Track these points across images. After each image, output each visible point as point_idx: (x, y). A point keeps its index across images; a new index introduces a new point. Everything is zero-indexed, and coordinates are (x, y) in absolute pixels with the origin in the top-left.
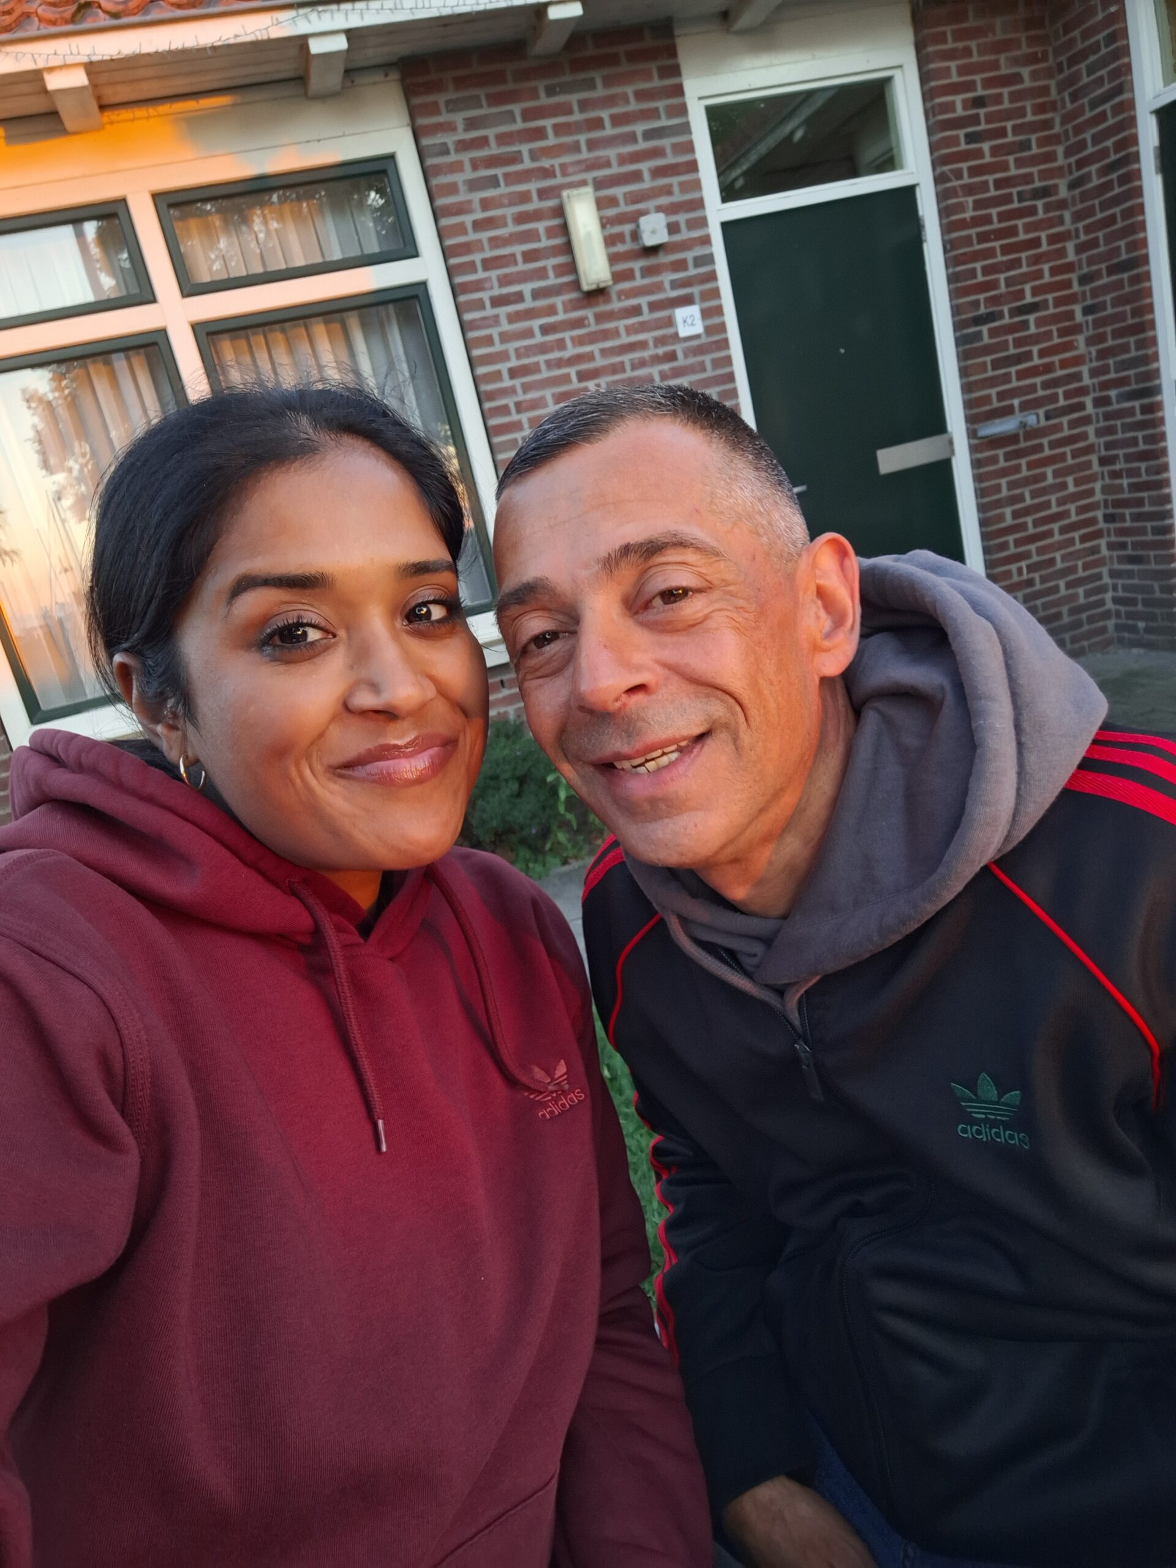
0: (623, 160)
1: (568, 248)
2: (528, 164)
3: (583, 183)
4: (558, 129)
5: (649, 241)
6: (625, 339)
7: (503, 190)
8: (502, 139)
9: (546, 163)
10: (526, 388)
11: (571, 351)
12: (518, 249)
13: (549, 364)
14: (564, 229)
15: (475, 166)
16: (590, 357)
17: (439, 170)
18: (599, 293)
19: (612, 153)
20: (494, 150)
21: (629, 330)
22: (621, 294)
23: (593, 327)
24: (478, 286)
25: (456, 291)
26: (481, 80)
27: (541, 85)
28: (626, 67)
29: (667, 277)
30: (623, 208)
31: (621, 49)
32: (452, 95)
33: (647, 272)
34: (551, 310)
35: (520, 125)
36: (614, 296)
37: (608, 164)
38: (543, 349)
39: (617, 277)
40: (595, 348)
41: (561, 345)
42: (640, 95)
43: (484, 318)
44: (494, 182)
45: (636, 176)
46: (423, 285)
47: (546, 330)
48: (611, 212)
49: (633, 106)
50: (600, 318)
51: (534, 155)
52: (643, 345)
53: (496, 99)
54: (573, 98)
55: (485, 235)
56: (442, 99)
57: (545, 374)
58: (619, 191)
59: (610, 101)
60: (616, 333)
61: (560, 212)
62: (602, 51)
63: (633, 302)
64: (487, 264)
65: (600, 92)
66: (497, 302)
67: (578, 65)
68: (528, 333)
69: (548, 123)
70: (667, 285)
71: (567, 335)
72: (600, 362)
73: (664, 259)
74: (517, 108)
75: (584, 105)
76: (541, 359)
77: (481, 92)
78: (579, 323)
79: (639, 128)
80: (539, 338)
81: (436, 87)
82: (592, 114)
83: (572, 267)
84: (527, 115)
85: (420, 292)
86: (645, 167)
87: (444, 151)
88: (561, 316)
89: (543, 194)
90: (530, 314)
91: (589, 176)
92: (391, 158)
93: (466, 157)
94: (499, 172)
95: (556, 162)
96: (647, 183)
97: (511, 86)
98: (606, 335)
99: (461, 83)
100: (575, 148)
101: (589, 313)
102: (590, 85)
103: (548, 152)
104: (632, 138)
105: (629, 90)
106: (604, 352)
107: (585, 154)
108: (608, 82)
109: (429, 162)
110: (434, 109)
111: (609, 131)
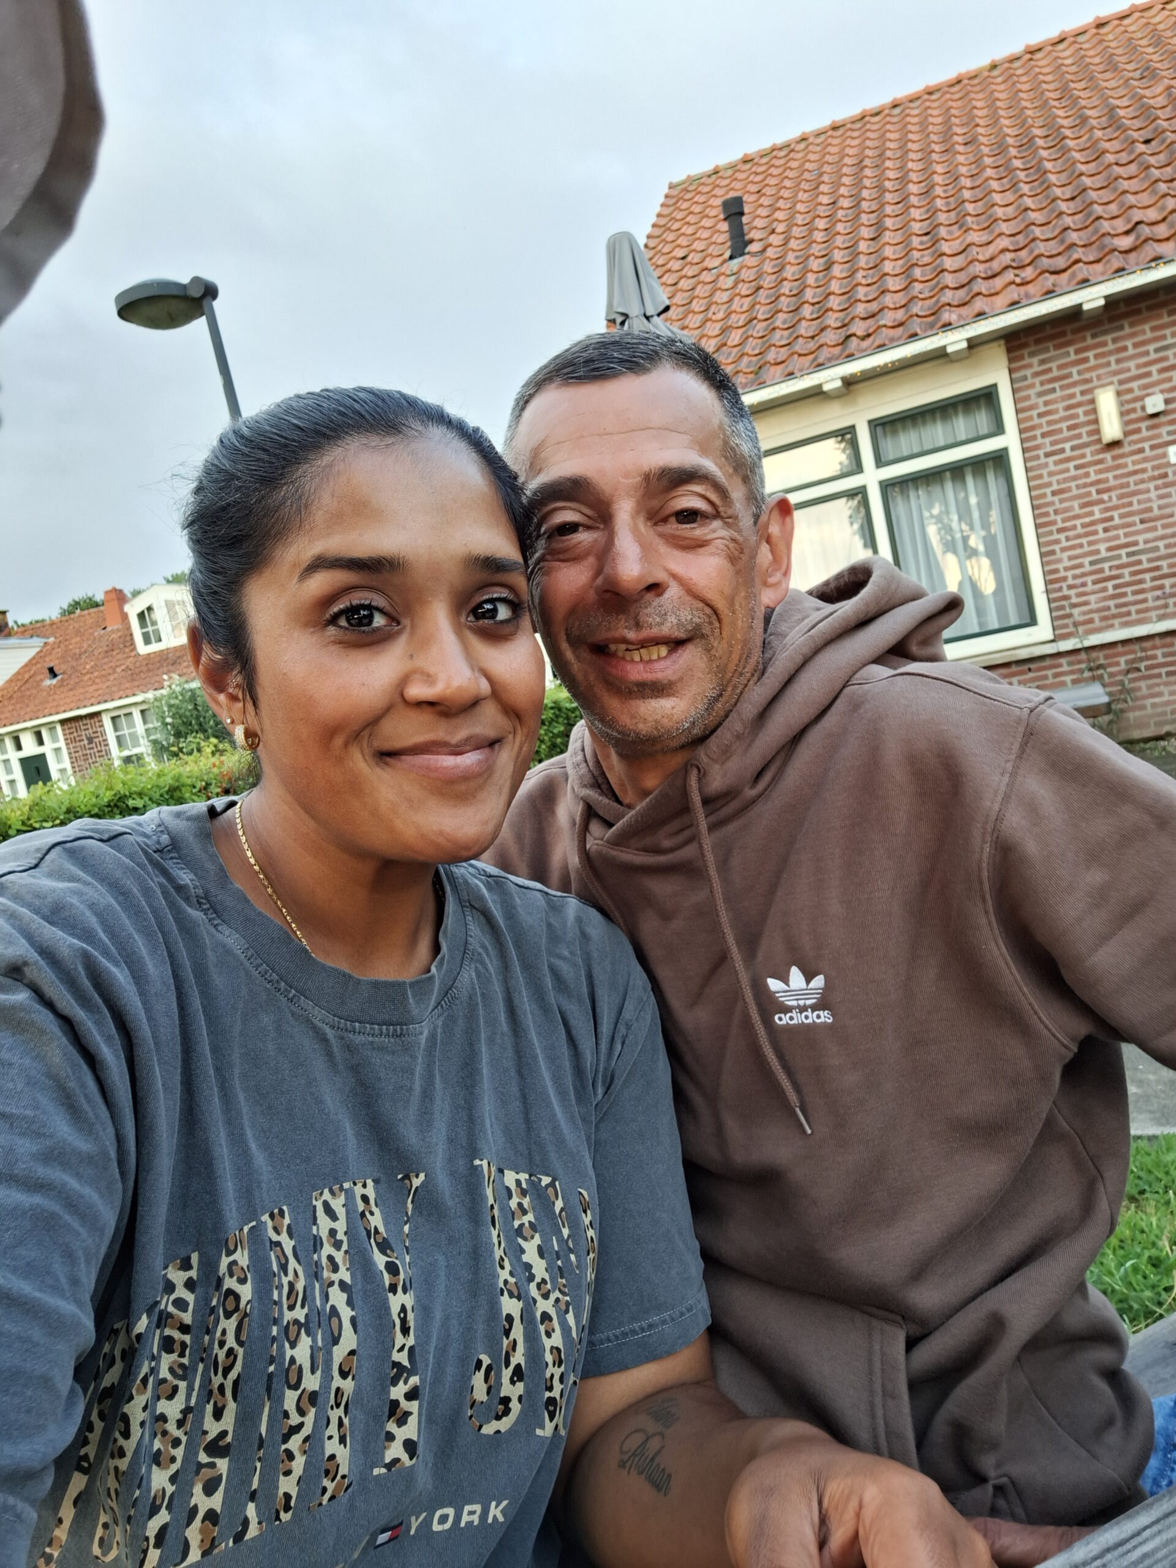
0: (1138, 367)
1: (1096, 421)
2: (1076, 377)
3: (1112, 383)
4: (1096, 357)
5: (1150, 410)
6: (1131, 468)
7: (1059, 393)
8: (1060, 367)
9: (1087, 376)
10: (1061, 501)
11: (1093, 477)
12: (1064, 425)
13: (1078, 487)
14: (1095, 411)
15: (1042, 384)
16: (1107, 480)
17: (1020, 389)
18: (1115, 444)
19: (1132, 364)
20: (1055, 373)
21: (1134, 463)
22: (1130, 444)
23: (1110, 462)
24: (1037, 447)
25: (1024, 451)
26: (1051, 337)
27: (1088, 335)
28: (1145, 314)
29: (1164, 430)
30: (1137, 393)
31: (1143, 305)
32: (1032, 348)
33: (1149, 428)
34: (1083, 456)
35: (1073, 357)
36: (1126, 444)
37: (1129, 370)
38: (1075, 478)
39: (1126, 434)
40: (1110, 475)
41: (1087, 475)
42: (1153, 329)
43: (1039, 465)
44: (1054, 390)
45: (1148, 374)
46: (1005, 450)
47: (1077, 468)
48: (1129, 397)
49: (1149, 335)
50: (1114, 458)
51: (1079, 373)
52: (1144, 470)
53: (1057, 347)
54: (1108, 338)
55: (1044, 420)
56: (1025, 352)
57: (1075, 492)
58: (1134, 385)
59: (1133, 335)
60: (1126, 465)
61: (1093, 401)
62: (1129, 309)
63: (1140, 446)
64: (1043, 435)
65: (1127, 330)
66: (1047, 455)
67: (1112, 319)
68: (1067, 470)
69: (1090, 354)
70: (1164, 434)
71: (1091, 470)
72: (1112, 483)
73: (1163, 419)
74: (1071, 350)
75: (1115, 341)
76: (1073, 484)
77: (1050, 345)
78: (1101, 462)
79: (1151, 348)
80: (1073, 472)
81: (1024, 346)
82: (1120, 344)
83: (1098, 431)
84: (1077, 352)
85: (1003, 453)
86: (1154, 369)
87: (1025, 378)
88: (1089, 459)
89: (1083, 393)
90: (1068, 460)
91: (1115, 379)
92: (995, 386)
93: (1037, 380)
94: (1057, 385)
95: (1094, 374)
96: (1155, 377)
97: (1069, 337)
98: (1118, 467)
99: (1038, 342)
100: (1108, 364)
101: (1108, 456)
102: (1121, 328)
103: (1089, 370)
104: (1147, 353)
105: (1147, 327)
106: (1116, 477)
107: (1114, 367)
108: (1132, 325)
109: (1015, 386)
110: (1022, 358)
111: (1131, 351)
